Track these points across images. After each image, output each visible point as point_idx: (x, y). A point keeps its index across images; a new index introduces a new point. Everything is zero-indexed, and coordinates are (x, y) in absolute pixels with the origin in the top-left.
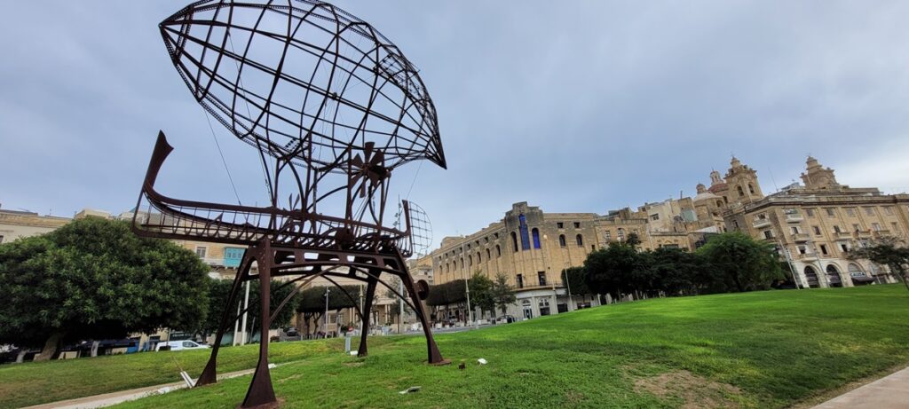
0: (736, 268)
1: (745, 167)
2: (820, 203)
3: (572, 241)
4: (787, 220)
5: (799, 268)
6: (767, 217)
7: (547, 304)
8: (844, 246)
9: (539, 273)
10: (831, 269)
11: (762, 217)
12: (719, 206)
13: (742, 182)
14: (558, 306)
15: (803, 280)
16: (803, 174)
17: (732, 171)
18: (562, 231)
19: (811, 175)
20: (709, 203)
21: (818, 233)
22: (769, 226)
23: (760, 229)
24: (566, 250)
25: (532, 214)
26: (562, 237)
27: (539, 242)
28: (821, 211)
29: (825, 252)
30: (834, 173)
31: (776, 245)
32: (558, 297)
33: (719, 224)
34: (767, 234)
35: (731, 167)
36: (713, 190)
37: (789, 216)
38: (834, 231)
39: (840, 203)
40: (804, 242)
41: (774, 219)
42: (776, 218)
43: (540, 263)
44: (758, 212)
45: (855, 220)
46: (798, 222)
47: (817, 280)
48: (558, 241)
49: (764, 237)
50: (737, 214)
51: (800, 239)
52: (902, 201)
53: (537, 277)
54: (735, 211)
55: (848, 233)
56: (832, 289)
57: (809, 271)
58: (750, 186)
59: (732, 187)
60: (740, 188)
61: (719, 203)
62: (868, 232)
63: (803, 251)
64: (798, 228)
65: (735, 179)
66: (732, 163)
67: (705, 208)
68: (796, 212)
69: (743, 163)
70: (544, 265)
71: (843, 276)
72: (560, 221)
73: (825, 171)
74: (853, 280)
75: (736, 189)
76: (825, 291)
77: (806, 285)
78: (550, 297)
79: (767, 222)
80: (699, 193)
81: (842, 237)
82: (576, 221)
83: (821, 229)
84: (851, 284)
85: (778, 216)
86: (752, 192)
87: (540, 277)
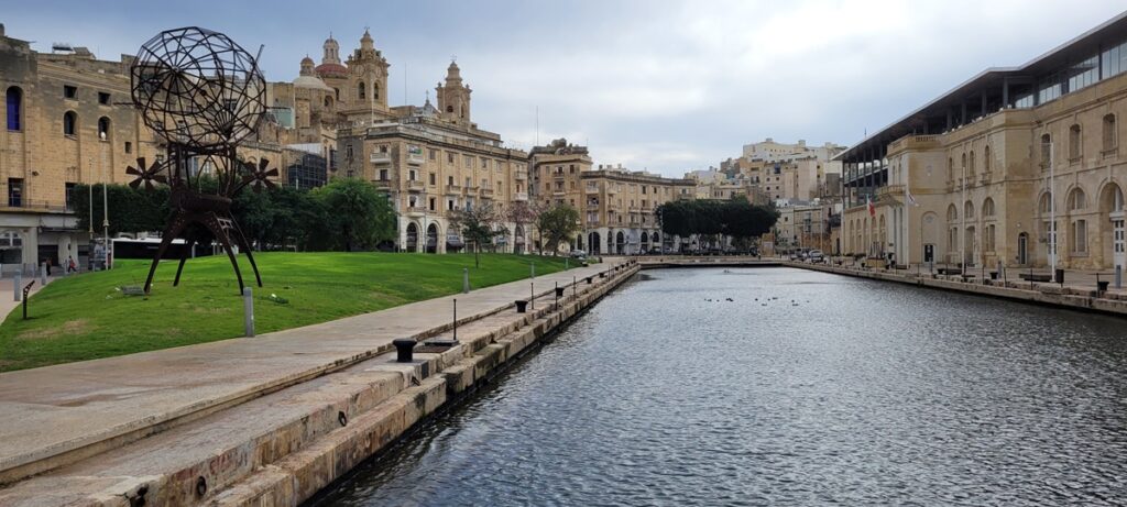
0: (351, 222)
1: (378, 54)
2: (445, 145)
3: (87, 128)
4: (408, 160)
5: (404, 223)
6: (389, 150)
7: (17, 242)
8: (451, 203)
9: (11, 180)
10: (432, 228)
11: (384, 150)
12: (326, 104)
13: (369, 77)
14: (40, 247)
15: (403, 241)
16: (440, 84)
17: (359, 53)
18: (72, 105)
19: (448, 89)
20: (314, 95)
21: (433, 182)
22: (388, 163)
23: (378, 165)
24: (74, 143)
25: (13, 55)
26: (70, 118)
27: (17, 118)
28: (443, 154)
29: (432, 208)
30: (471, 95)
31: (387, 191)
32: (44, 231)
33: (326, 141)
34: (383, 173)
35: (359, 47)
36: (323, 72)
37: (412, 155)
38: (447, 183)
39: (463, 149)
40: (417, 192)
41: (396, 155)
42: (398, 155)
43: (16, 160)
44: (381, 141)
45: (469, 173)
46: (417, 165)
47: (416, 240)
48: (62, 122)
49: (378, 177)
50: (356, 137)
51: (414, 188)
52: (514, 158)
53: (6, 186)
54: (355, 132)
55: (459, 188)
56: (426, 254)
57: (412, 229)
58: (376, 87)
59: (354, 80)
60: (362, 86)
61: (328, 100)
62: (475, 189)
63: (412, 204)
64: (416, 172)
65: (359, 69)
66: (362, 41)
67: (308, 104)
68: (419, 152)
69: (376, 47)
70: (24, 166)
71: (440, 238)
72: (72, 83)
73: (463, 89)
74: (448, 244)
75: (357, 85)
76: (419, 256)
77: (404, 247)
78: (26, 229)
79: (387, 158)
80: (302, 73)
81: (452, 192)
82: (104, 89)
83: (437, 177)
84: (444, 252)
85: (401, 152)
86: (376, 96)
87: (10, 187)
